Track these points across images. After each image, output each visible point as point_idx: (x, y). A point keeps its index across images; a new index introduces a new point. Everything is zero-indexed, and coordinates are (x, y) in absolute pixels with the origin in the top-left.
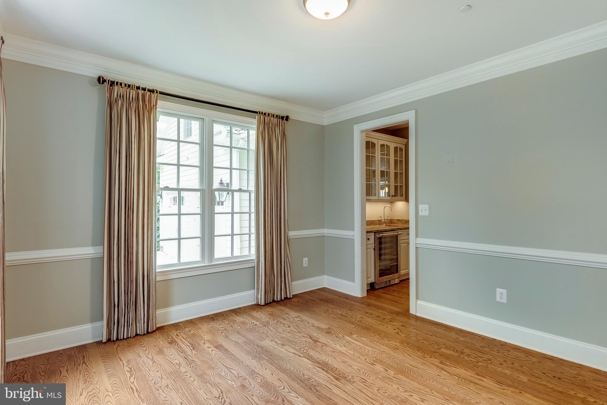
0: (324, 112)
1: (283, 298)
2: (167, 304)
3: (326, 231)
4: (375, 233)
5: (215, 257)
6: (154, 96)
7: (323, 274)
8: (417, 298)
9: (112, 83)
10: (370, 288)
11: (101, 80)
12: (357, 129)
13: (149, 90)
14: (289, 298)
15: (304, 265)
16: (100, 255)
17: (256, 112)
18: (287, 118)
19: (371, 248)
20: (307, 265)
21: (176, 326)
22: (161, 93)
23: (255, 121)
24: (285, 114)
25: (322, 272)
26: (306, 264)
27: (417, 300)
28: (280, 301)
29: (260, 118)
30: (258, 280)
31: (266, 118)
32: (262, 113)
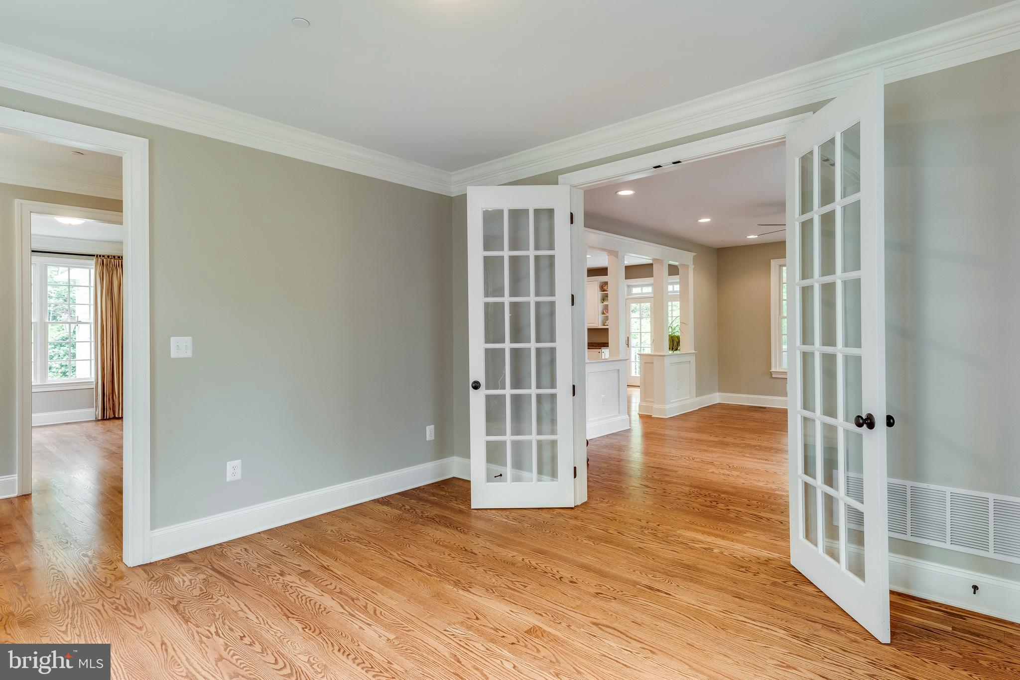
17: (94, 256)
29: (98, 260)
30: (97, 399)
31: (105, 260)
32: (100, 256)
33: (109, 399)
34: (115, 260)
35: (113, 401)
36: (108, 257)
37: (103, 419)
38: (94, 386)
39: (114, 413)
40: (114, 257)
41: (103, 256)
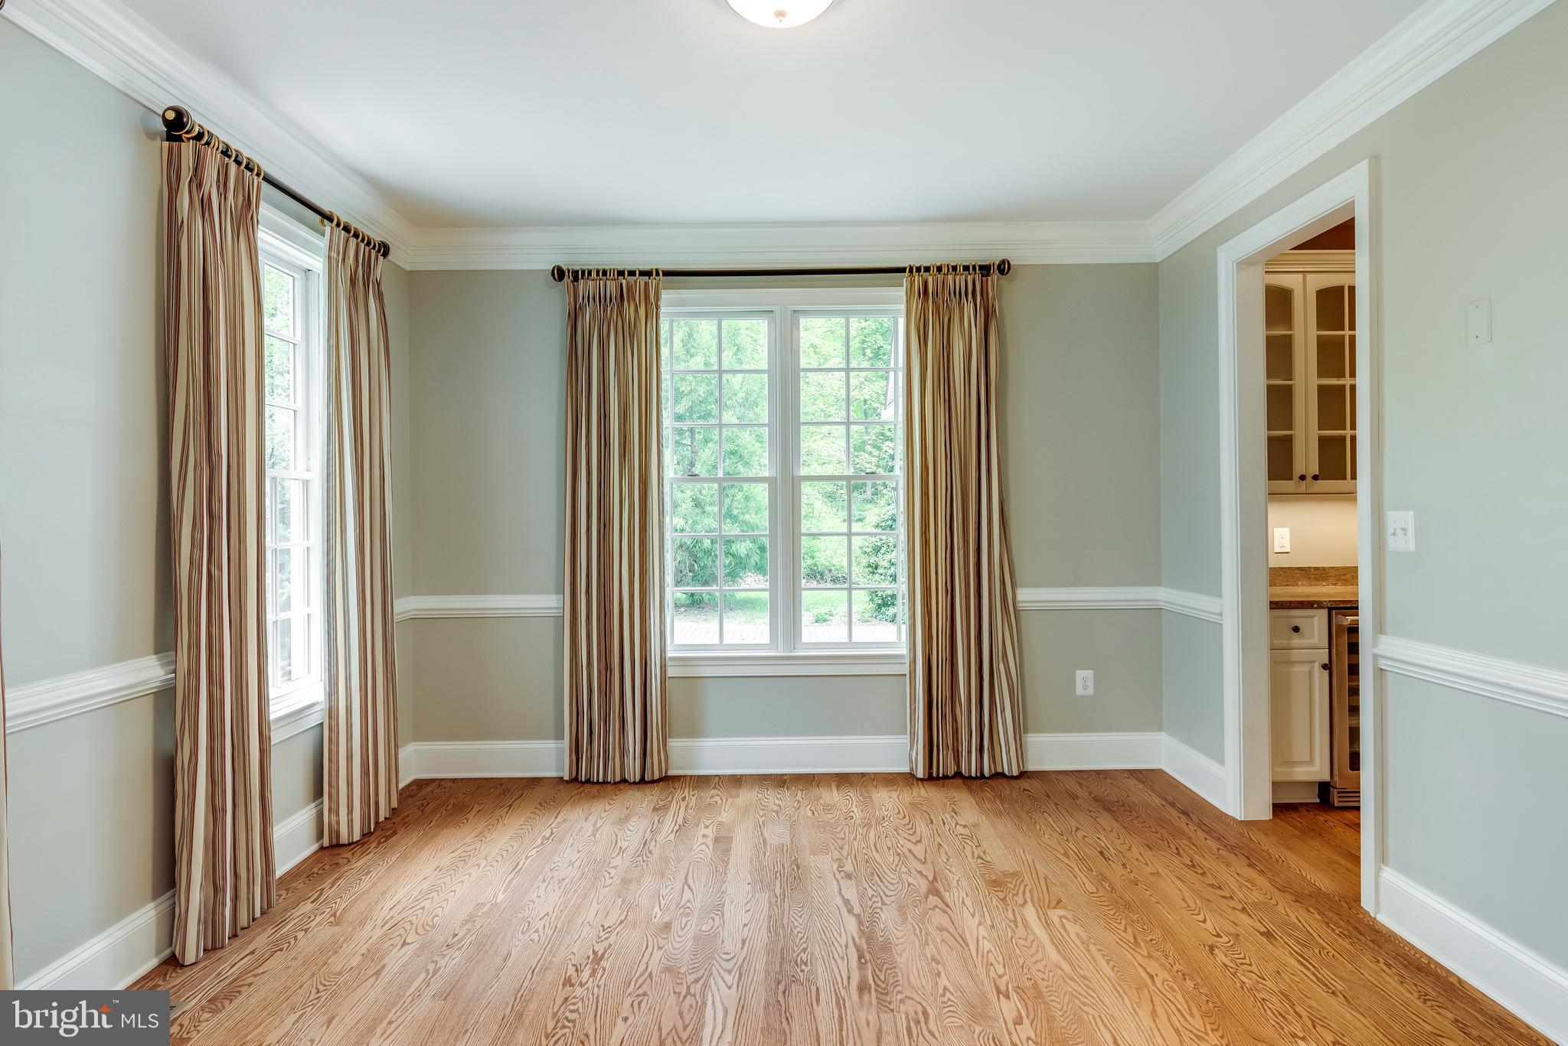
0: (1148, 222)
1: (987, 773)
2: (694, 731)
3: (1162, 595)
4: (1330, 609)
5: (803, 639)
6: (653, 282)
7: (1158, 726)
8: (1382, 858)
9: (576, 276)
10: (1318, 801)
11: (559, 274)
12: (1226, 258)
13: (643, 273)
14: (1006, 775)
15: (1079, 691)
16: (559, 612)
17: (902, 270)
18: (1004, 267)
19: (1314, 662)
20: (1090, 691)
21: (702, 781)
22: (667, 273)
23: (901, 293)
24: (993, 257)
25: (1154, 722)
26: (1085, 687)
27: (1382, 866)
28: (976, 778)
29: (912, 283)
30: (913, 711)
31: (930, 279)
32: (918, 269)
33: (944, 717)
34: (958, 278)
35: (955, 719)
36: (939, 269)
37: (931, 778)
38: (905, 669)
39: (958, 764)
40: (955, 268)
41: (927, 269)
